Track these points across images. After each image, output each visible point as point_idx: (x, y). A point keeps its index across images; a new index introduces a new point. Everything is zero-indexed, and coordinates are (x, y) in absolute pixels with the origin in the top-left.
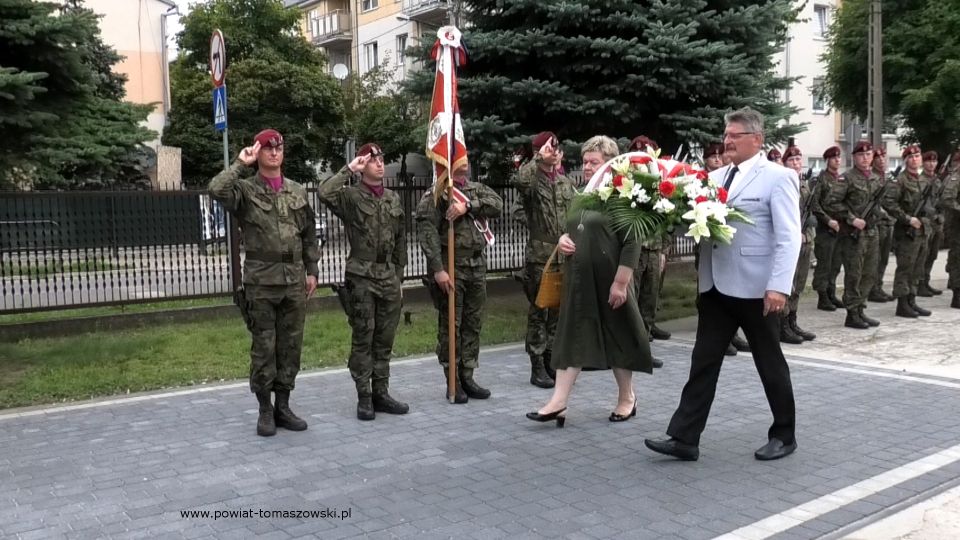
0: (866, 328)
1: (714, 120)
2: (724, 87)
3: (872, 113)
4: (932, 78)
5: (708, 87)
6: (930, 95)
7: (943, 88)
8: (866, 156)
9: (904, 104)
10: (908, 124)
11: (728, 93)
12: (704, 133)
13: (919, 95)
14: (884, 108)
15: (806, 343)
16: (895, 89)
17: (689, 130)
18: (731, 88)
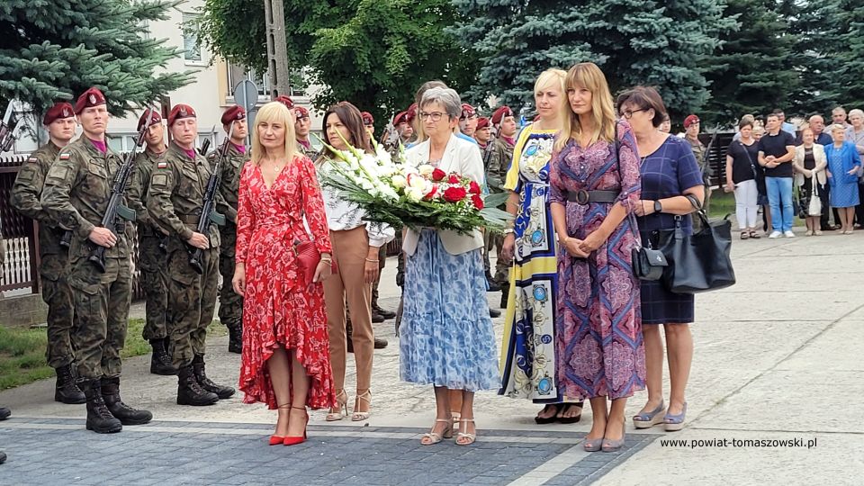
1: (58, 64)
2: (69, 13)
3: (274, 61)
4: (351, 13)
5: (45, 12)
6: (350, 37)
7: (366, 28)
9: (317, 50)
10: (325, 78)
11: (75, 23)
12: (43, 85)
13: (336, 36)
14: (290, 58)
15: (222, 403)
16: (302, 28)
17: (19, 79)
18: (81, 16)
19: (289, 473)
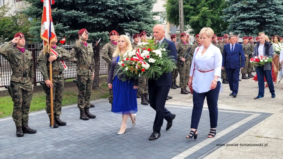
0: (187, 94)
1: (137, 26)
2: (139, 14)
3: (181, 24)
4: (198, 13)
5: (134, 14)
6: (198, 18)
7: (202, 16)
8: (185, 38)
9: (190, 21)
10: (192, 27)
11: (140, 16)
12: (134, 30)
13: (195, 18)
14: (184, 23)
15: (170, 100)
16: (187, 16)
17: (128, 29)
18: (142, 15)
19: (186, 117)
